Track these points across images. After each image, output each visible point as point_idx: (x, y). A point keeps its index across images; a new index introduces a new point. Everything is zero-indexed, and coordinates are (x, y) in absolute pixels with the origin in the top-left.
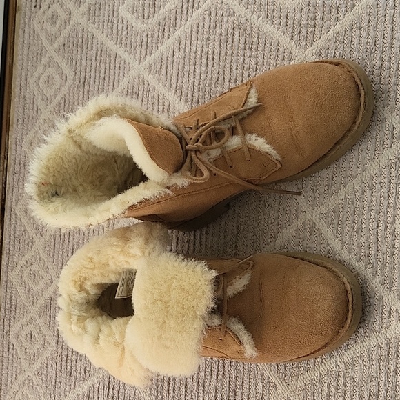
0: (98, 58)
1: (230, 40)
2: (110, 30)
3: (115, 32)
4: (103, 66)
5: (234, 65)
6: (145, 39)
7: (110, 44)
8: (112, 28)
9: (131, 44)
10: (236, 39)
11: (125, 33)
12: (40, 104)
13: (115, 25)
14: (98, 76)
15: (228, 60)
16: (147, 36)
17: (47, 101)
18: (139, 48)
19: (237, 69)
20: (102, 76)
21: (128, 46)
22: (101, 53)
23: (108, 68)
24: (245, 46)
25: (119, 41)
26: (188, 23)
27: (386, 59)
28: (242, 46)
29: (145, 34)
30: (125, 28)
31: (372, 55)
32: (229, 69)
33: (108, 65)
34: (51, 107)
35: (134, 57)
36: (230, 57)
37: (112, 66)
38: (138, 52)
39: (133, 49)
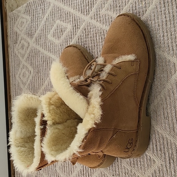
0: (42, 60)
1: (95, 39)
2: (45, 47)
3: (47, 47)
4: (45, 63)
5: (99, 50)
6: (60, 47)
7: (47, 53)
8: (46, 46)
9: (55, 51)
10: (98, 38)
11: (51, 46)
12: (22, 86)
13: (47, 44)
14: (43, 68)
15: (96, 49)
16: (61, 45)
17: (24, 84)
18: (58, 52)
19: (100, 51)
20: (45, 68)
21: (54, 52)
22: (43, 57)
23: (47, 64)
24: (102, 40)
25: (50, 51)
26: (77, 36)
27: (165, 31)
28: (101, 41)
29: (60, 45)
30: (51, 44)
31: (158, 31)
32: (96, 53)
33: (46, 62)
34: (26, 87)
35: (57, 56)
36: (96, 47)
37: (48, 62)
38: (58, 54)
39: (56, 53)
